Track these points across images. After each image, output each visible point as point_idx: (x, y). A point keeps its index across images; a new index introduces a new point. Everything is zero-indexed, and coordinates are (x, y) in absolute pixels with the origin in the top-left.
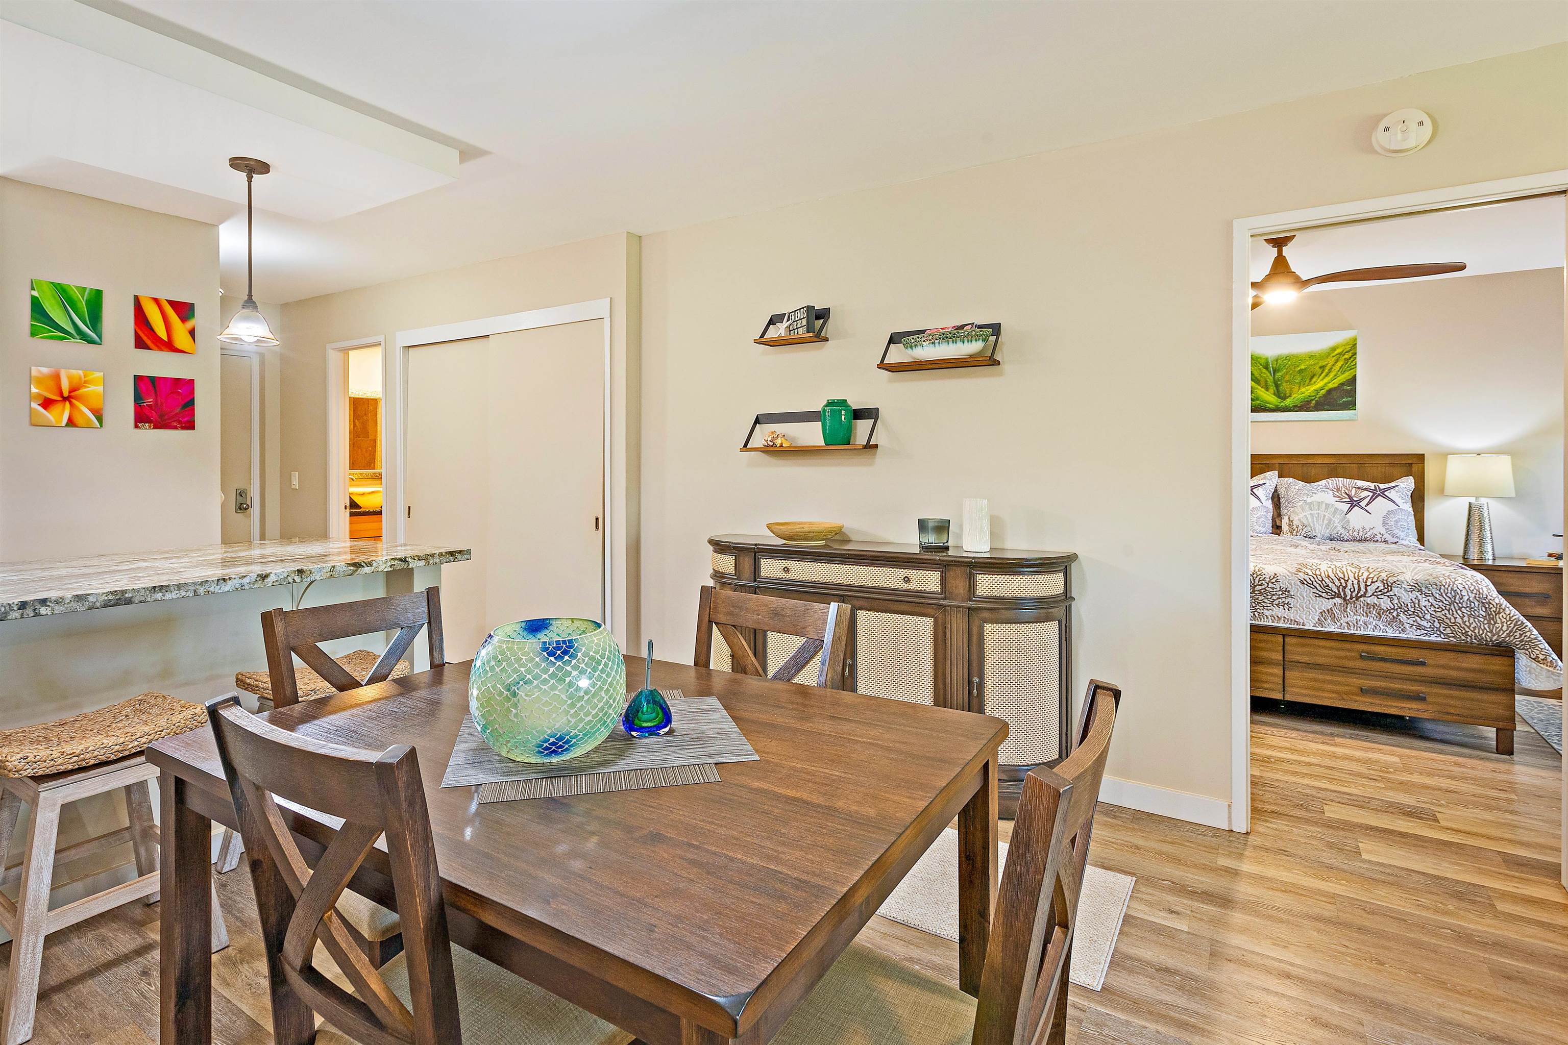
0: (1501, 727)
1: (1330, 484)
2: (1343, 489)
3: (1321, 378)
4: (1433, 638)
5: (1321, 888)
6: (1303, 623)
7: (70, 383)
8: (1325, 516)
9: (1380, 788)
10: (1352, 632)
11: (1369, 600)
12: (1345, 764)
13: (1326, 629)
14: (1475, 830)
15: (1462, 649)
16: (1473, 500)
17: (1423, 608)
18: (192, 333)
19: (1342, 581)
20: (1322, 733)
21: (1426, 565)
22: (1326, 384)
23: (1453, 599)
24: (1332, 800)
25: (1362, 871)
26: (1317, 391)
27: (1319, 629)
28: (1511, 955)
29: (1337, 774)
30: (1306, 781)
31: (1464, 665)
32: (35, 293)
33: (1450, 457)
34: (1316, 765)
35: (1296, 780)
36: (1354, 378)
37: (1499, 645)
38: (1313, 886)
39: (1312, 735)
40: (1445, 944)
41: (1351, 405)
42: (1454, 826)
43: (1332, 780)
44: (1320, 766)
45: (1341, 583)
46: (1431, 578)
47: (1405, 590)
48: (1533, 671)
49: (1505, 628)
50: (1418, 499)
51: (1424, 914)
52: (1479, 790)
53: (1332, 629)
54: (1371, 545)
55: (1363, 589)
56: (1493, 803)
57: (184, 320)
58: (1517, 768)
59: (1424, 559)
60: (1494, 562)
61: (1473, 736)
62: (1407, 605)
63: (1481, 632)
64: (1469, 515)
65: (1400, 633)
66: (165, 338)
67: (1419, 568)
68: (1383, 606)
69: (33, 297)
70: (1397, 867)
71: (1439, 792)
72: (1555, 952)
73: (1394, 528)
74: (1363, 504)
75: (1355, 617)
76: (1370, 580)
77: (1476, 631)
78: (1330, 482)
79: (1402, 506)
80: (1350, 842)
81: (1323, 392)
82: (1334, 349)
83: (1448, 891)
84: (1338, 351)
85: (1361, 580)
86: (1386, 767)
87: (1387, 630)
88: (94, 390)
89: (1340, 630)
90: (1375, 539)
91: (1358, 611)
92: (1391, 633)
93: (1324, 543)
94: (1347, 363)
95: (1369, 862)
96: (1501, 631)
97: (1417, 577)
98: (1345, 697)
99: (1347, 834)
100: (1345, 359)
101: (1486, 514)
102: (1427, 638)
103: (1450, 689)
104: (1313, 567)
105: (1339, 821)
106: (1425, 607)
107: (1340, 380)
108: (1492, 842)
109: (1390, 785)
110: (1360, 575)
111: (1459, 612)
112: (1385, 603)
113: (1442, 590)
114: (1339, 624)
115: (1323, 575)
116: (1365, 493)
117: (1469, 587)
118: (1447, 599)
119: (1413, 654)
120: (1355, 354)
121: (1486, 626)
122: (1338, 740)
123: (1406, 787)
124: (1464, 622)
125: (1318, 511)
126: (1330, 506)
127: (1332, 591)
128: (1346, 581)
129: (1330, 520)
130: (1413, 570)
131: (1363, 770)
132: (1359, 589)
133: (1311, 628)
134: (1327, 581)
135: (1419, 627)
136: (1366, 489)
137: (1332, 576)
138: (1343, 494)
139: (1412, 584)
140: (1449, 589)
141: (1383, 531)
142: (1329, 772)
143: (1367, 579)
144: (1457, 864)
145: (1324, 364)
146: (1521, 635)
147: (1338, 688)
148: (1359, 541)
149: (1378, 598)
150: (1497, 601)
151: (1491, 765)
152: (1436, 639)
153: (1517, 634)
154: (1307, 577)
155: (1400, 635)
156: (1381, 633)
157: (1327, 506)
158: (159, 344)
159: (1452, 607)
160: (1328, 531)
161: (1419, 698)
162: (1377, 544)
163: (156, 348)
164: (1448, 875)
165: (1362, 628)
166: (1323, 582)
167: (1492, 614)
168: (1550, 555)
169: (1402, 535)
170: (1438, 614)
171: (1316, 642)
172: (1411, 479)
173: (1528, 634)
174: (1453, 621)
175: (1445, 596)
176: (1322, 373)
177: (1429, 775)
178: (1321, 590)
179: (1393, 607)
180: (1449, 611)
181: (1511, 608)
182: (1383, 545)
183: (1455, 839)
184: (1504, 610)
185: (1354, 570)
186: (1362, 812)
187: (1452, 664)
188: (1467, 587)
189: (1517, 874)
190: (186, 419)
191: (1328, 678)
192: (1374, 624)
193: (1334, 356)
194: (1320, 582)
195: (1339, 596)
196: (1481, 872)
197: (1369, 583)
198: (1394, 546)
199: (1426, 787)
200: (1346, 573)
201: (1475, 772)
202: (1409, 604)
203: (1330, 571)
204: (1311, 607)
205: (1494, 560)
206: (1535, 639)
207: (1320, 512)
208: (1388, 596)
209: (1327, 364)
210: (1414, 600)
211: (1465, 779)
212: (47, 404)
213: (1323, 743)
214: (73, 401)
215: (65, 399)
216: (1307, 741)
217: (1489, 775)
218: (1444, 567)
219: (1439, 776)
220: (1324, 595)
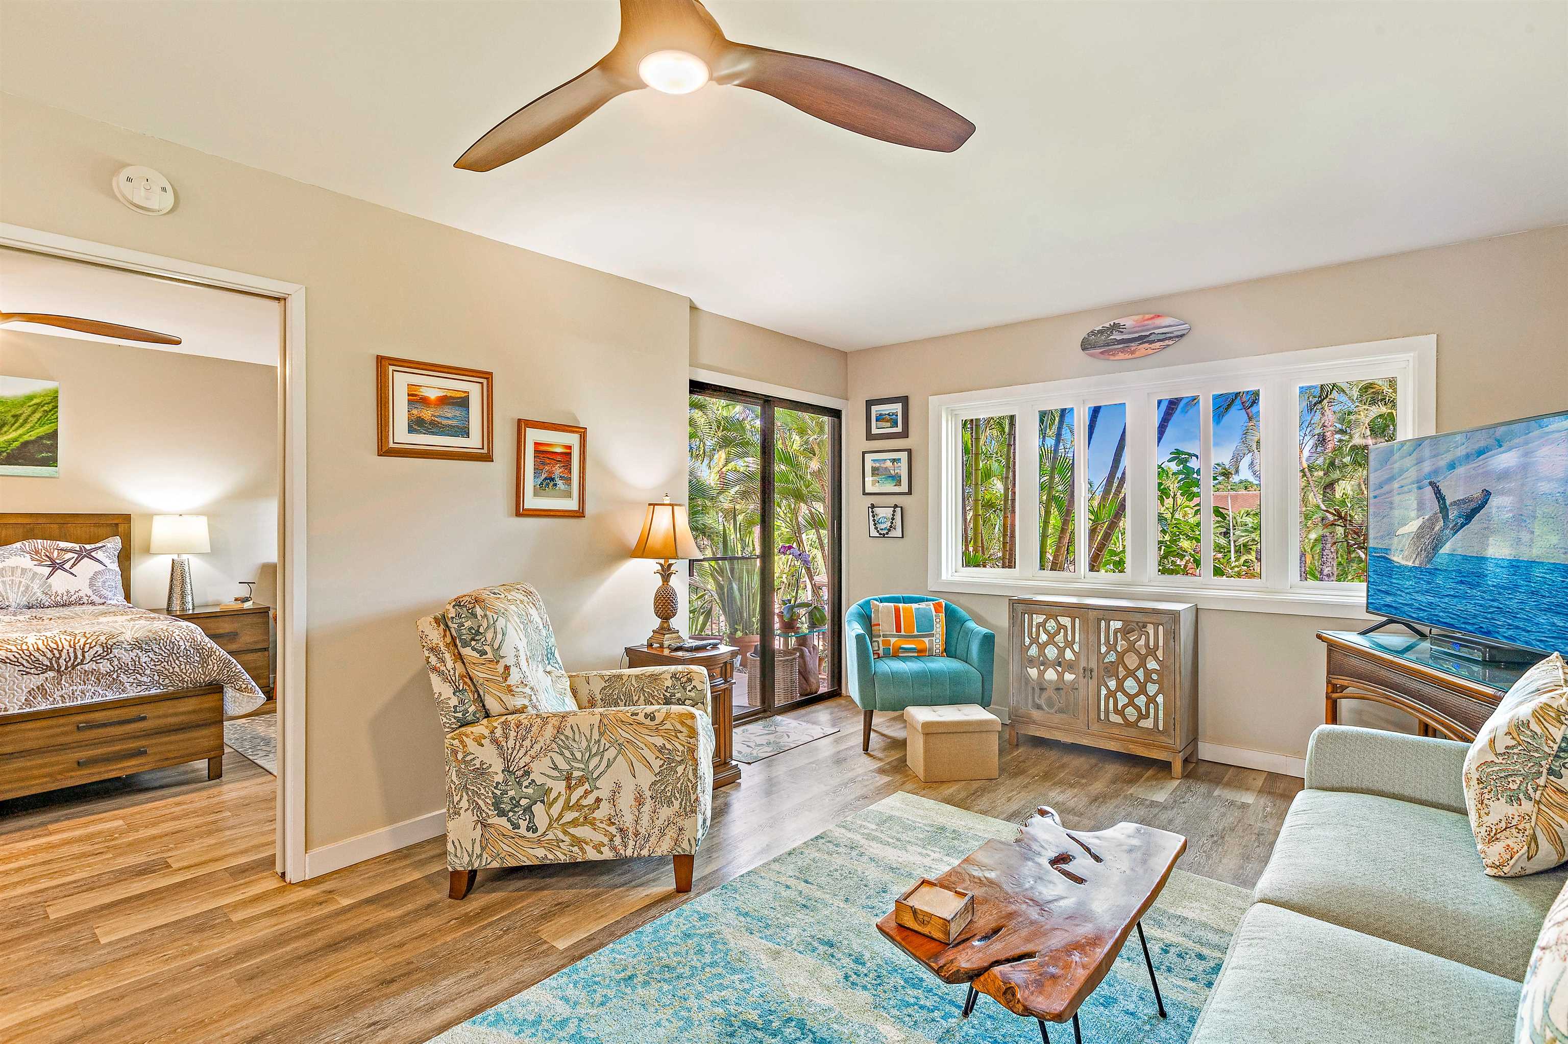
0: (211, 756)
1: (27, 546)
2: (43, 551)
3: (14, 428)
4: (153, 691)
5: (58, 1005)
6: (6, 708)
8: (20, 582)
9: (108, 859)
10: (68, 704)
11: (86, 667)
12: (65, 851)
13: (35, 709)
14: (203, 859)
15: (180, 695)
16: (175, 557)
17: (144, 665)
19: (56, 652)
20: (31, 827)
21: (142, 622)
22: (20, 436)
23: (171, 649)
24: (55, 899)
25: (103, 959)
26: (9, 442)
27: (28, 710)
28: (250, 957)
29: (55, 866)
30: (20, 891)
31: (181, 710)
33: (155, 518)
34: (30, 866)
35: (6, 894)
36: (56, 432)
37: (210, 684)
38: (47, 1009)
39: (19, 834)
40: (196, 983)
41: (51, 461)
42: (185, 864)
43: (51, 875)
44: (34, 865)
45: (54, 654)
46: (150, 634)
47: (126, 650)
48: (237, 700)
49: (215, 668)
50: (124, 558)
51: (174, 965)
52: (199, 821)
53: (44, 706)
54: (78, 609)
55: (80, 657)
56: (213, 827)
58: (225, 788)
59: (138, 616)
60: (193, 611)
61: (186, 773)
62: (128, 664)
63: (196, 676)
64: (173, 570)
65: (120, 694)
67: (137, 626)
68: (103, 670)
70: (139, 933)
71: (167, 838)
72: (280, 932)
73: (102, 589)
74: (67, 566)
75: (71, 688)
76: (88, 646)
77: (192, 676)
78: (27, 544)
79: (110, 566)
80: (85, 934)
81: (16, 444)
82: (31, 398)
83: (191, 929)
84: (35, 401)
85: (78, 647)
86: (110, 835)
87: (107, 694)
89: (53, 706)
90: (82, 602)
91: (75, 681)
92: (110, 696)
93: (21, 613)
94: (46, 416)
95: (110, 944)
96: (213, 670)
97: (136, 635)
98: (59, 777)
99: (79, 927)
100: (44, 411)
101: (187, 569)
102: (147, 693)
103: (169, 736)
104: (18, 641)
105: (67, 918)
106: (145, 663)
107: (38, 433)
108: (219, 863)
109: (119, 851)
110: (76, 641)
111: (177, 661)
112: (105, 666)
113: (161, 644)
114: (51, 699)
115: (31, 648)
116: (70, 555)
117: (185, 637)
118: (166, 651)
119: (133, 712)
120: (57, 407)
121: (200, 670)
122: (51, 827)
123: (134, 846)
124: (181, 670)
125: (11, 578)
126: (28, 571)
127: (43, 665)
128: (60, 652)
129: (27, 587)
130: (132, 629)
131: (87, 848)
132: (76, 657)
133: (16, 711)
134: (37, 654)
135: (139, 684)
136: (71, 551)
137: (41, 647)
138: (44, 557)
139: (132, 643)
140: (168, 642)
141: (90, 593)
142: (47, 867)
143: (84, 645)
144: (194, 899)
145: (17, 413)
146: (228, 671)
147: (47, 770)
148: (63, 606)
149: (97, 663)
150: (209, 645)
151: (205, 794)
152: (155, 691)
153: (225, 671)
154: (10, 655)
155: (121, 696)
156: (100, 699)
157: (24, 571)
159: (171, 658)
160: (24, 599)
161: (140, 753)
162: (84, 607)
164: (189, 914)
165: (79, 698)
166: (32, 657)
167: (205, 656)
168: (236, 600)
169: (110, 595)
170: (158, 667)
171: (23, 726)
172: (118, 539)
173: (233, 669)
174: (171, 671)
175: (163, 648)
176: (15, 423)
177: (154, 825)
178: (29, 665)
179: (112, 669)
180: (167, 662)
181: (221, 650)
182: (91, 608)
183: (188, 875)
184: (215, 652)
185: (68, 638)
186: (92, 894)
187: (171, 711)
188: (183, 637)
189: (242, 881)
191: (40, 761)
192: (92, 691)
193: (29, 406)
194: (27, 658)
195: (51, 668)
196: (216, 895)
197: (86, 650)
198: (101, 607)
199: (154, 838)
200: (59, 642)
201: (194, 805)
202: (130, 663)
203: (40, 643)
204: (16, 688)
205: (193, 609)
206: (239, 672)
207: (14, 578)
208: (108, 659)
209: (22, 414)
210: (134, 658)
211: (186, 815)
213: (34, 838)
216: (12, 843)
217: (205, 803)
218: (160, 622)
219: (163, 822)
220: (32, 671)
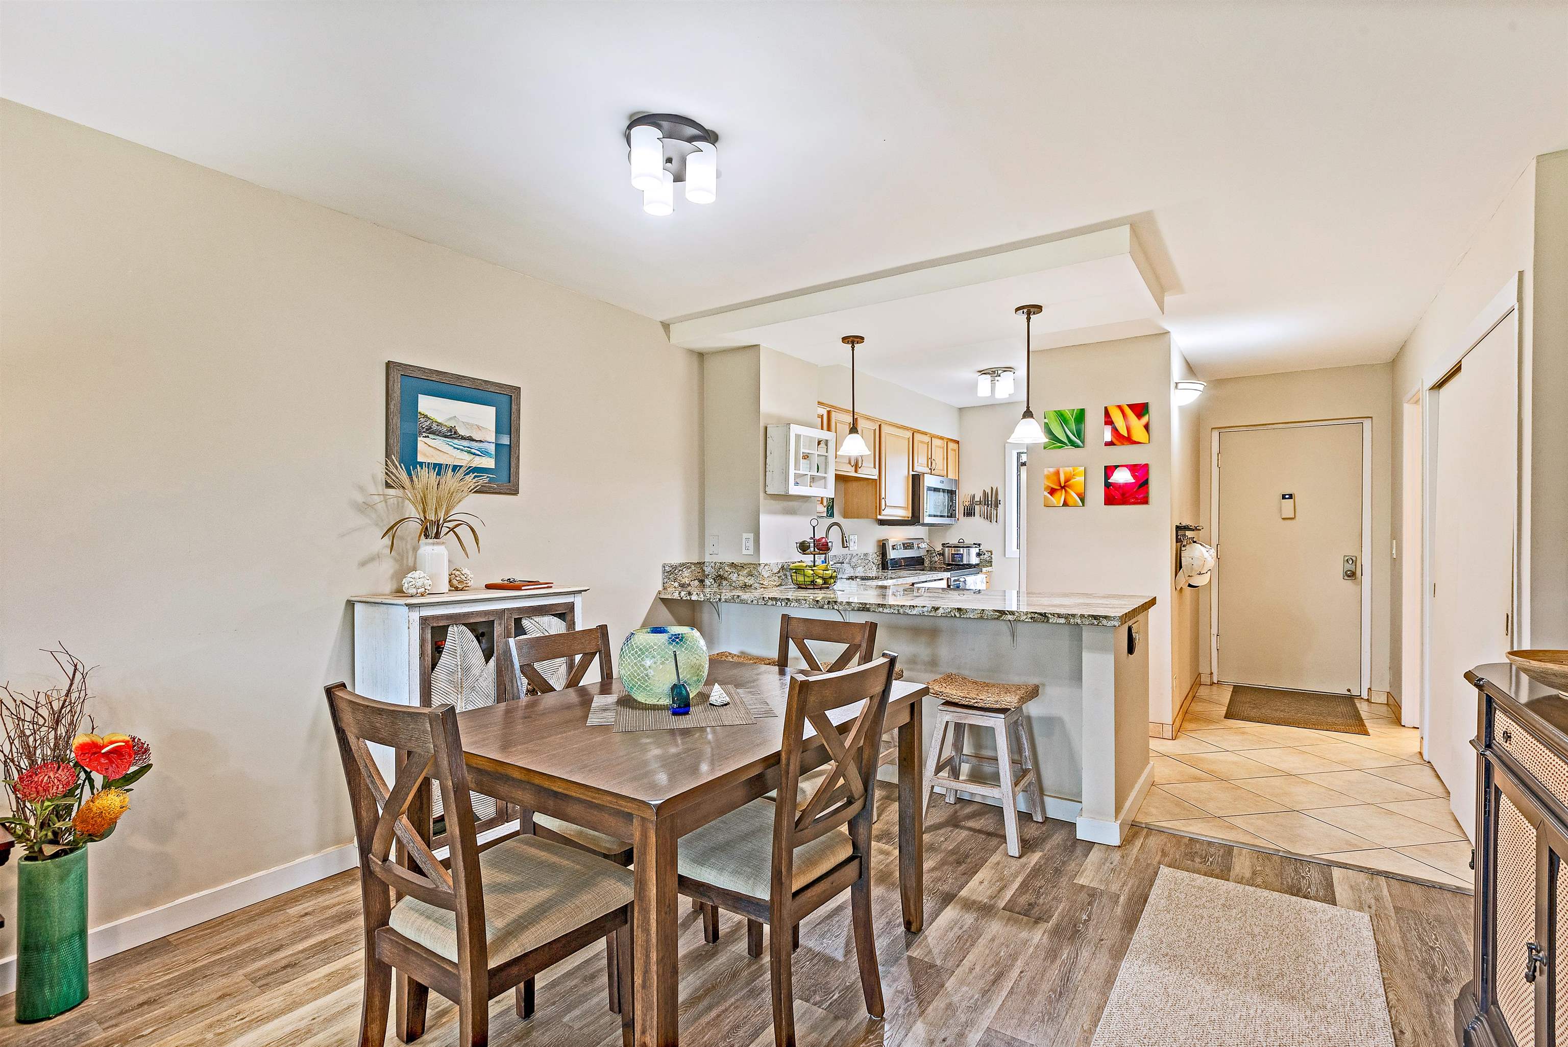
7: (1065, 477)
18: (1147, 427)
32: (1046, 421)
57: (1139, 416)
66: (1126, 434)
69: (1046, 423)
88: (1079, 480)
158: (1121, 440)
163: (1119, 444)
190: (1141, 496)
212: (1052, 492)
214: (1067, 489)
215: (1063, 488)
